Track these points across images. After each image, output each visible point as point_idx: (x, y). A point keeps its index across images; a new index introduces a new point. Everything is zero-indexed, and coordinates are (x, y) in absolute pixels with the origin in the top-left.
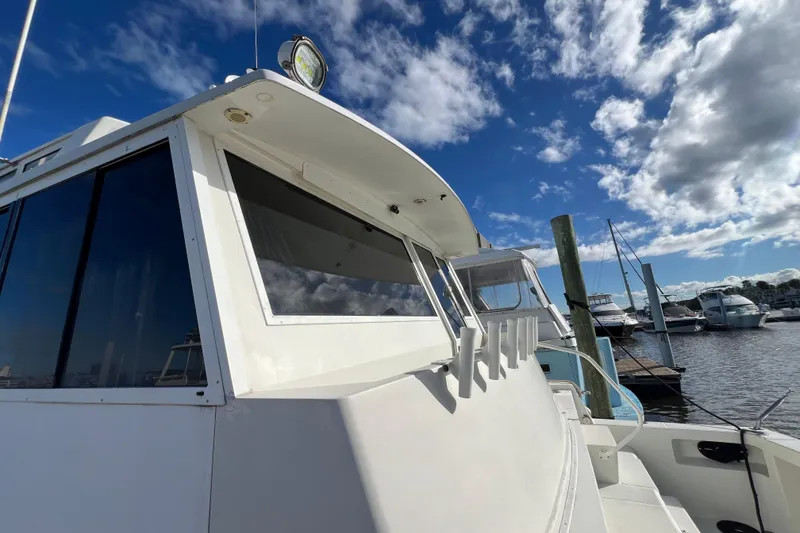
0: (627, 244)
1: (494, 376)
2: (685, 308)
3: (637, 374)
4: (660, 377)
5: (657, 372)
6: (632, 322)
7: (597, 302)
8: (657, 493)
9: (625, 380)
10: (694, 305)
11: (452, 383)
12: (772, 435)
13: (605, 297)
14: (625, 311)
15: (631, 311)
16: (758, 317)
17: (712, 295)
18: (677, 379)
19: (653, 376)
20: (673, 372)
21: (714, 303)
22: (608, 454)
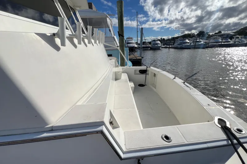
0: (140, 22)
1: (80, 43)
2: (148, 43)
3: (134, 58)
4: (138, 59)
5: (138, 58)
6: (136, 46)
7: (129, 39)
8: (128, 80)
9: (130, 60)
10: (150, 43)
11: (58, 41)
12: (152, 68)
13: (132, 38)
14: (136, 43)
15: (137, 43)
16: (160, 47)
17: (154, 41)
18: (141, 59)
19: (137, 59)
20: (141, 58)
21: (154, 42)
22: (120, 73)
